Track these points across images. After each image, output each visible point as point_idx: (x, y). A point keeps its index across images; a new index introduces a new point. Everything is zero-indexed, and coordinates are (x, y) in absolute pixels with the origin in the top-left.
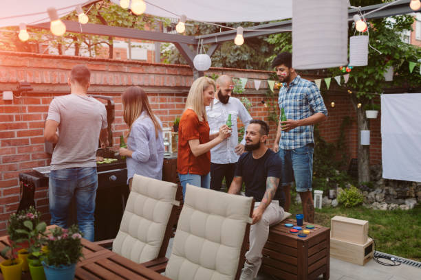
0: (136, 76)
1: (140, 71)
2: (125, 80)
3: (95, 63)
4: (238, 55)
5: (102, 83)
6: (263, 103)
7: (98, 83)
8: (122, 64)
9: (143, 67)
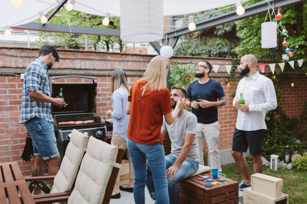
0: (118, 63)
1: (121, 59)
2: (108, 66)
3: (85, 54)
4: (220, 48)
5: (91, 68)
6: (226, 83)
7: (88, 68)
8: (107, 55)
9: (123, 56)
